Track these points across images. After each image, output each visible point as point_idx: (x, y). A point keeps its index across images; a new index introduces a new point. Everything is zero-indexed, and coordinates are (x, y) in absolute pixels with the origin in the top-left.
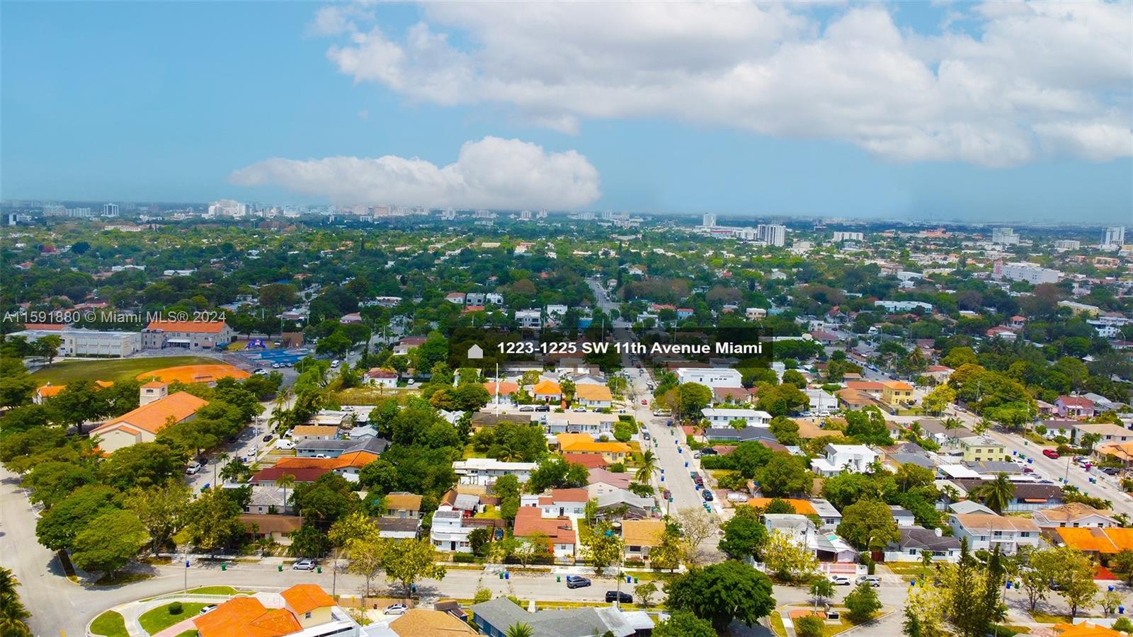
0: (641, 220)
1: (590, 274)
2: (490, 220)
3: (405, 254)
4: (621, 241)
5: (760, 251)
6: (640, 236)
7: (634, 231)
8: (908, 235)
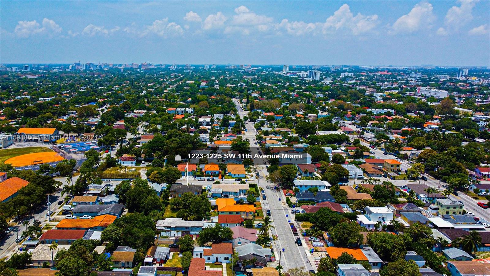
0: (256, 69)
1: (234, 96)
2: (191, 69)
3: (152, 88)
4: (248, 79)
5: (309, 84)
6: (256, 77)
7: (253, 74)
8: (372, 74)
